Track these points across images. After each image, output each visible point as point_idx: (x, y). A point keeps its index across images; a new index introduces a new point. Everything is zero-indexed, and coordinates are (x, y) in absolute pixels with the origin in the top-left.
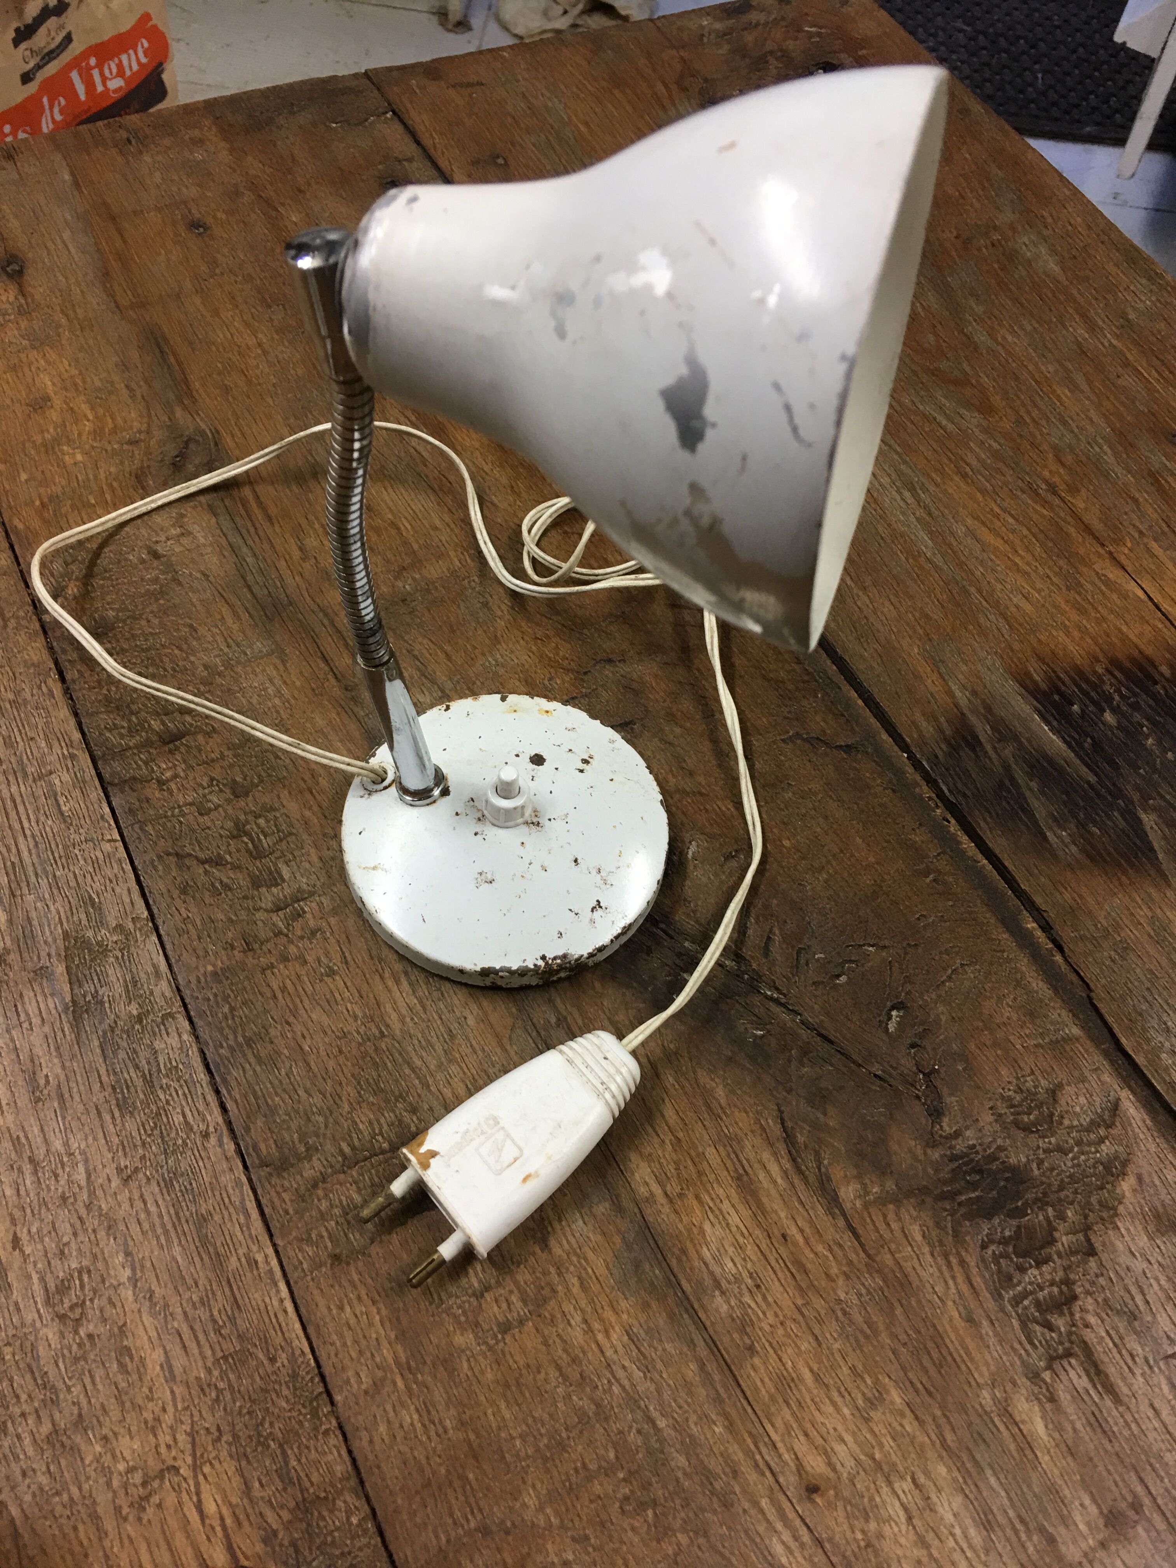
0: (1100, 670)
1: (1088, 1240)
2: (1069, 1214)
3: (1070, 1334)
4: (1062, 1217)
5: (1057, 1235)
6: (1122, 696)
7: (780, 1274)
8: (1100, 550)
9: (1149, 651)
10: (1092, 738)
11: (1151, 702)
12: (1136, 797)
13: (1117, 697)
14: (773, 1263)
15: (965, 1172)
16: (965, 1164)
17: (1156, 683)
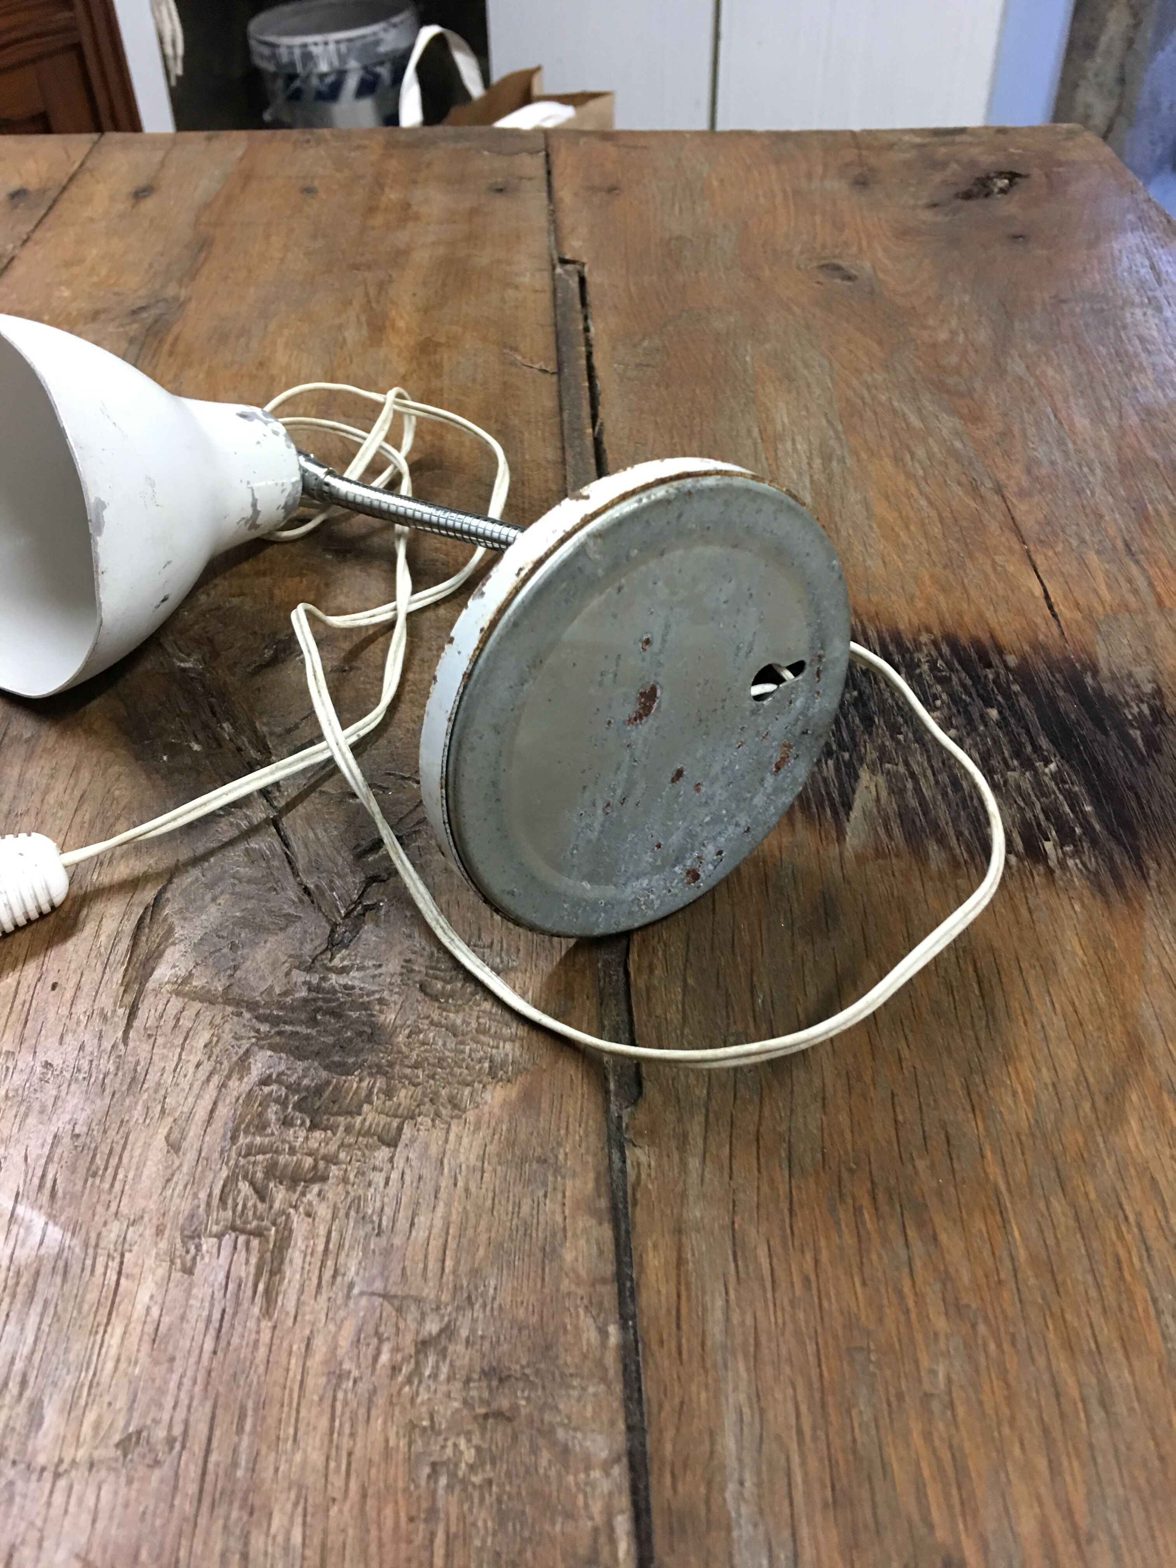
0: (924, 638)
1: (400, 1129)
2: (403, 1093)
3: (283, 1212)
4: (389, 1093)
5: (366, 1107)
6: (933, 667)
7: (14, 1017)
8: (1017, 546)
9: (1006, 637)
10: (861, 693)
11: (969, 682)
12: (872, 755)
13: (925, 667)
14: (18, 1002)
15: (318, 1010)
16: (325, 1000)
17: (989, 665)
